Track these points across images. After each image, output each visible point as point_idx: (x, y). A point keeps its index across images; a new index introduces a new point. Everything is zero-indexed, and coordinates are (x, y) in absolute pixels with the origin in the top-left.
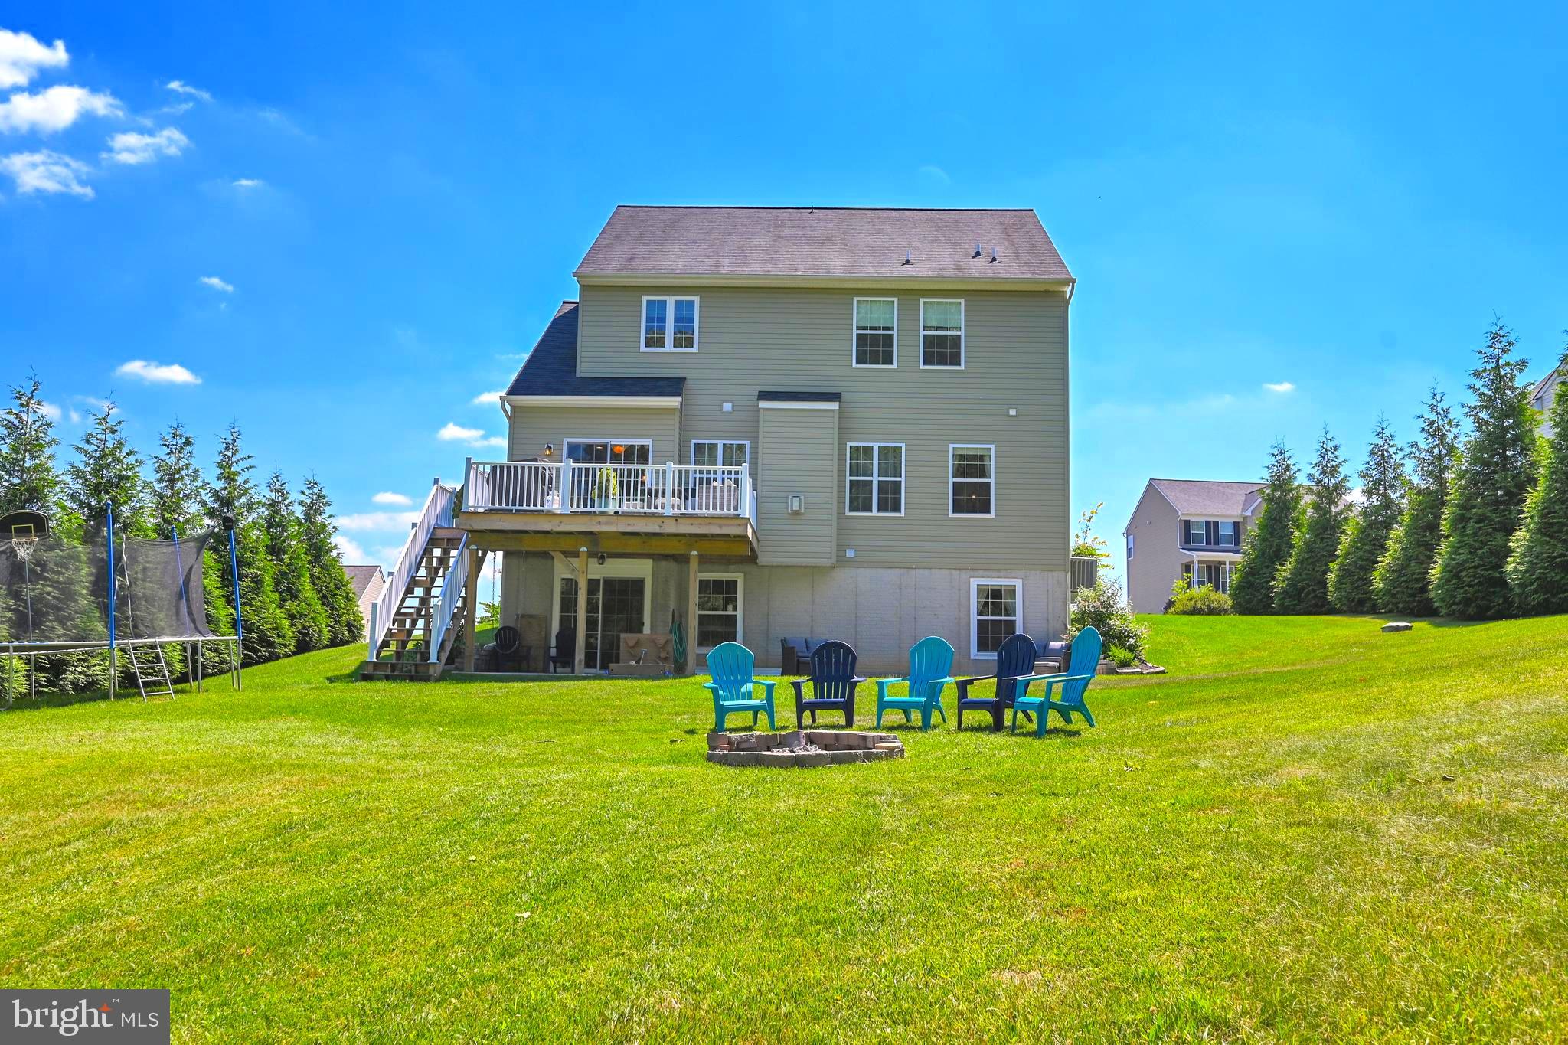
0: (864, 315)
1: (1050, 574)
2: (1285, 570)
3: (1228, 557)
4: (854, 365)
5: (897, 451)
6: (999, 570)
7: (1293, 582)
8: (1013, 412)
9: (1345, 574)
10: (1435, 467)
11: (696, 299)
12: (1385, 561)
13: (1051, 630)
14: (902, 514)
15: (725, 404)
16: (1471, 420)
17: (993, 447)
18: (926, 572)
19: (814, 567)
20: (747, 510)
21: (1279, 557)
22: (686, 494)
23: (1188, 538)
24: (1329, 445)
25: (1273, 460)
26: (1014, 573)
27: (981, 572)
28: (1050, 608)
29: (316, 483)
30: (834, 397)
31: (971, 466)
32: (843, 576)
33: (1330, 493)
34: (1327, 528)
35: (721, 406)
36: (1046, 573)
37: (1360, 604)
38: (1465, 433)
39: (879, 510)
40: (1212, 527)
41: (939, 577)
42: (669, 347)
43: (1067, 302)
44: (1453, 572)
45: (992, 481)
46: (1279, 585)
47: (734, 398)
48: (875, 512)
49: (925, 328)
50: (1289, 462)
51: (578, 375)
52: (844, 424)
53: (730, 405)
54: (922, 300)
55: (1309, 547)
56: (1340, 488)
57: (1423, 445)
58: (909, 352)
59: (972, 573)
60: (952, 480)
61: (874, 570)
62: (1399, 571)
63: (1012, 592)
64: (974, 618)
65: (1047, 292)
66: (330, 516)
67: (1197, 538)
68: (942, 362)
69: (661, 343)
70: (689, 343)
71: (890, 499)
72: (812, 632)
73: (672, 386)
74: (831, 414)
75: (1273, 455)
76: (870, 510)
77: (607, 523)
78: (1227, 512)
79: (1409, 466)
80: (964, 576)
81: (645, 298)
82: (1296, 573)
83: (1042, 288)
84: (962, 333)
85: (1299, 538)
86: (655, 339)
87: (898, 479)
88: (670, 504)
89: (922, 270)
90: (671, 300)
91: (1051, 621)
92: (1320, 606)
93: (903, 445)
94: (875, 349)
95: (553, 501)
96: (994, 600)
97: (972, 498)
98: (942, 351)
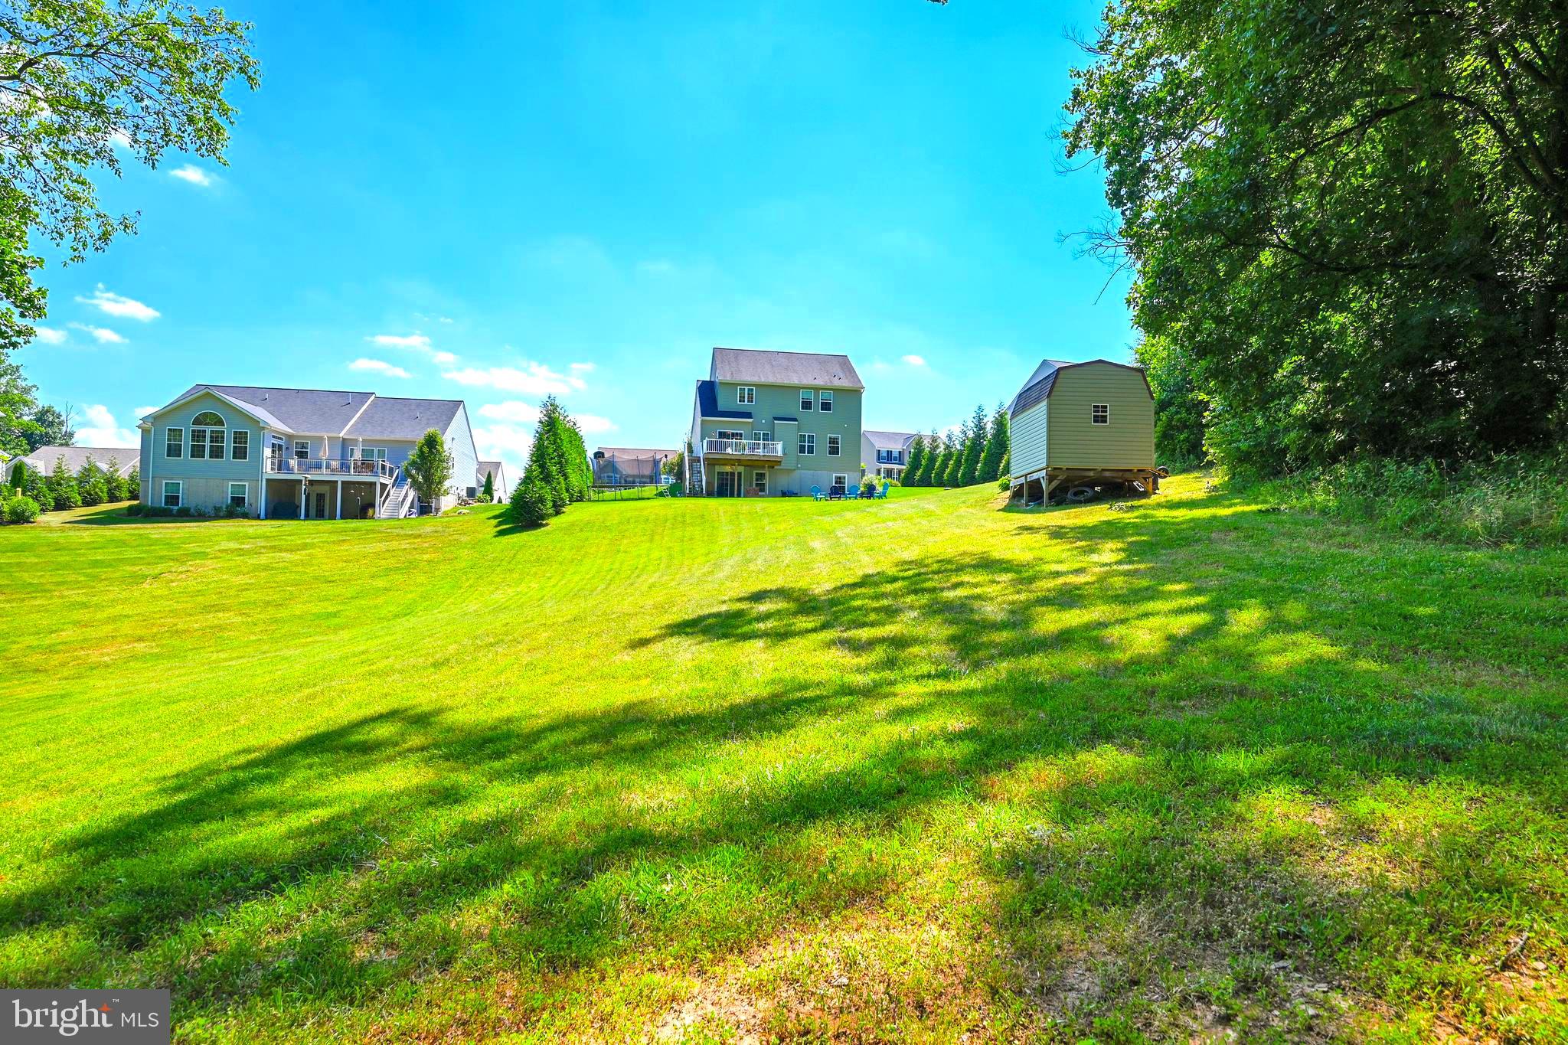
0: (802, 395)
2: (919, 473)
3: (896, 467)
4: (801, 410)
5: (813, 436)
6: (841, 471)
7: (921, 476)
8: (845, 425)
9: (937, 474)
10: (963, 444)
11: (754, 388)
12: (948, 471)
14: (814, 454)
15: (763, 421)
17: (840, 435)
18: (821, 471)
19: (788, 470)
20: (780, 454)
21: (917, 468)
22: (752, 449)
23: (879, 458)
26: (846, 472)
27: (836, 472)
30: (795, 420)
31: (834, 441)
32: (797, 472)
33: (935, 448)
34: (932, 459)
36: (854, 472)
37: (941, 484)
38: (971, 434)
39: (808, 453)
40: (889, 453)
41: (824, 473)
42: (746, 402)
43: (862, 394)
44: (963, 475)
45: (840, 445)
46: (917, 478)
47: (766, 419)
48: (806, 453)
51: (719, 411)
52: (799, 428)
53: (765, 421)
54: (820, 391)
55: (927, 465)
56: (937, 447)
57: (960, 435)
58: (816, 408)
59: (833, 472)
60: (828, 445)
61: (805, 471)
62: (951, 474)
63: (844, 477)
65: (855, 389)
67: (883, 458)
68: (826, 410)
69: (744, 401)
70: (752, 402)
71: (811, 451)
72: (788, 488)
73: (748, 415)
74: (795, 425)
77: (745, 457)
78: (896, 447)
79: (957, 442)
80: (831, 473)
81: (739, 387)
82: (923, 474)
84: (832, 402)
85: (923, 462)
86: (742, 399)
87: (813, 444)
88: (747, 452)
89: (819, 382)
90: (746, 388)
92: (929, 485)
93: (815, 434)
94: (807, 405)
95: (729, 450)
96: (839, 480)
97: (834, 451)
98: (826, 406)
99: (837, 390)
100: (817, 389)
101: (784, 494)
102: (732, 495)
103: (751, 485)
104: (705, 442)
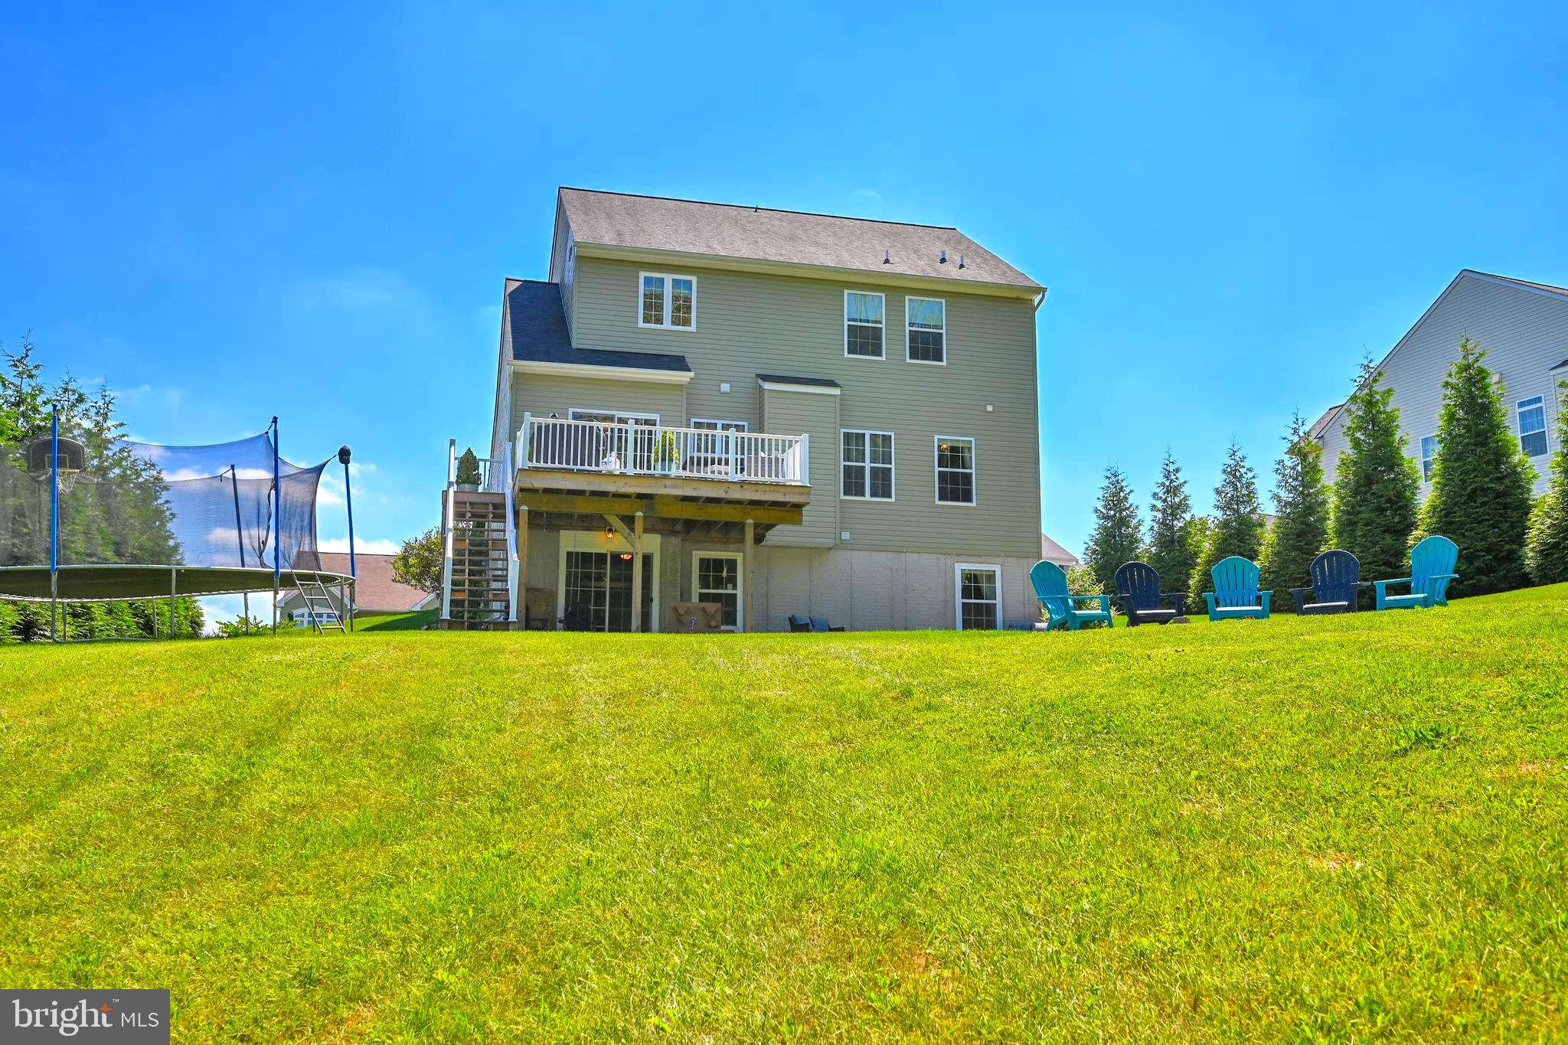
0: (853, 308)
1: (1025, 560)
4: (846, 355)
5: (887, 439)
6: (980, 556)
8: (990, 408)
11: (694, 279)
13: (1027, 613)
14: (893, 500)
15: (722, 385)
16: (1349, 439)
17: (973, 439)
18: (916, 556)
19: (810, 548)
24: (1172, 468)
25: (1106, 483)
26: (994, 559)
27: (964, 558)
28: (1027, 594)
29: (153, 465)
30: (831, 384)
31: (953, 456)
32: (840, 558)
35: (719, 386)
36: (1022, 560)
39: (873, 495)
41: (928, 560)
42: (667, 325)
43: (1035, 309)
45: (973, 471)
47: (732, 379)
48: (867, 497)
49: (911, 324)
50: (1123, 484)
51: (574, 345)
52: (845, 408)
53: (728, 385)
54: (907, 298)
57: (1288, 463)
58: (895, 348)
59: (956, 558)
60: (937, 469)
61: (866, 553)
63: (991, 577)
64: (959, 601)
65: (1018, 299)
66: (167, 502)
68: (926, 357)
69: (659, 320)
70: (686, 322)
71: (882, 486)
72: (810, 611)
73: (677, 363)
74: (833, 399)
75: (1107, 477)
76: (863, 495)
77: (672, 487)
80: (949, 560)
81: (642, 275)
83: (1014, 295)
84: (944, 331)
86: (653, 315)
87: (889, 466)
89: (904, 269)
90: (668, 278)
91: (1027, 604)
93: (892, 434)
94: (865, 340)
95: (612, 463)
96: (974, 586)
97: (956, 487)
98: (926, 346)
99: (960, 297)
100: (895, 290)
101: (797, 626)
102: (620, 624)
103: (685, 594)
104: (522, 436)
